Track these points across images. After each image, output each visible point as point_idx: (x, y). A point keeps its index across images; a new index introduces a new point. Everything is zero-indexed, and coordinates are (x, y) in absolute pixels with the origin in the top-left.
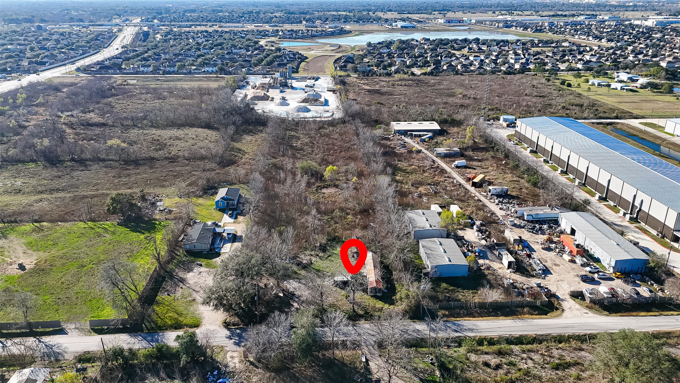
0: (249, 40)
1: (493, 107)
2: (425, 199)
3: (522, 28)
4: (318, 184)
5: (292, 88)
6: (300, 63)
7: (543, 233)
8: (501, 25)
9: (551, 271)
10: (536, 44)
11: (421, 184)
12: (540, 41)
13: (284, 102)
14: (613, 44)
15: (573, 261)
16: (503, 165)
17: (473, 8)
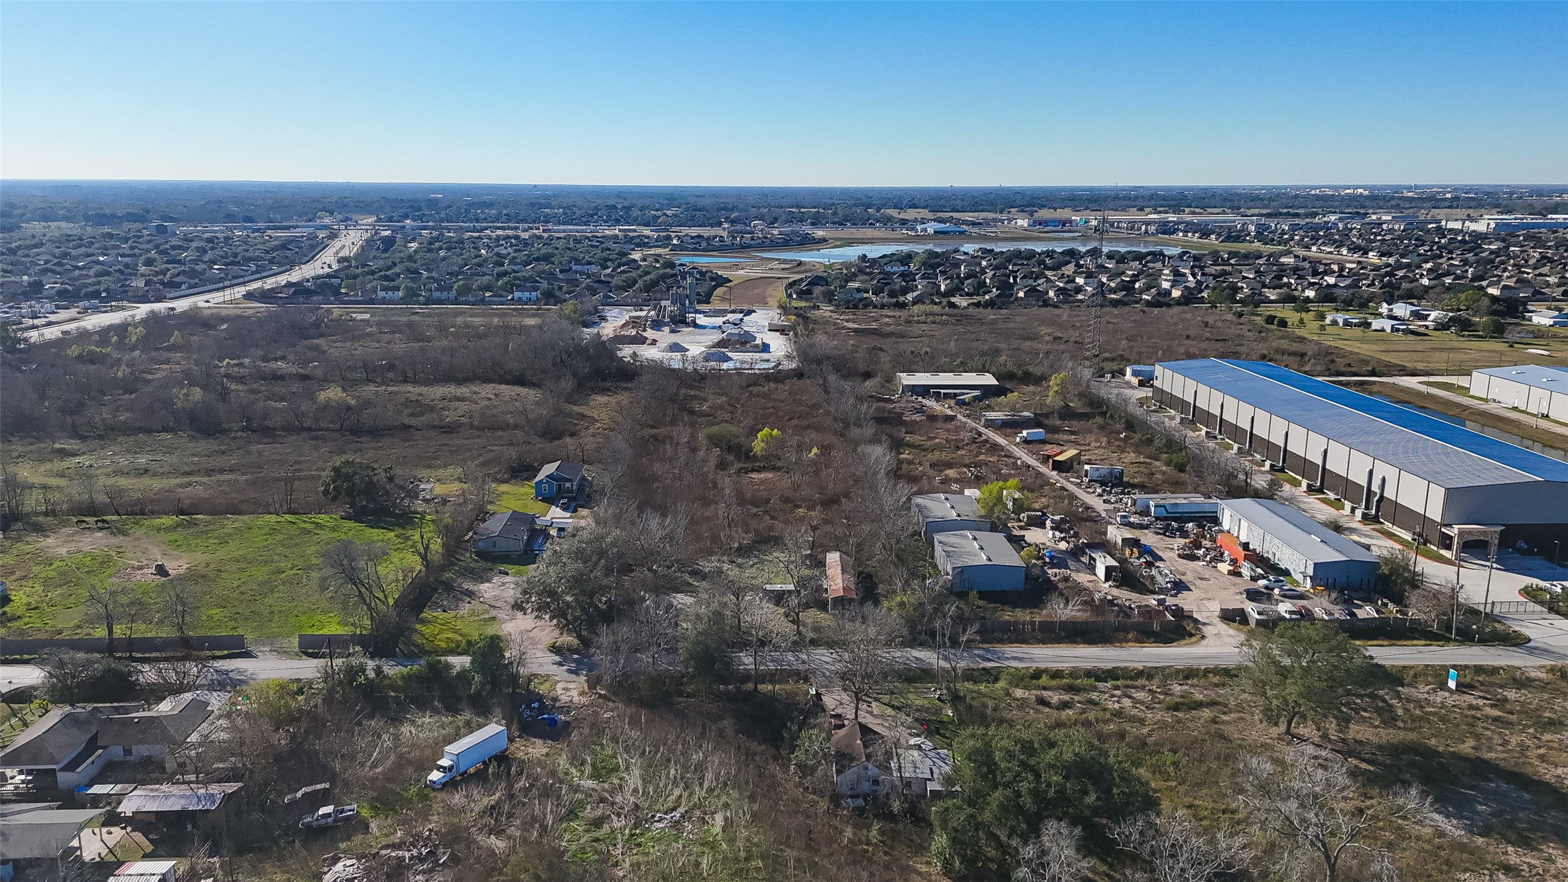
0: (609, 250)
1: (1114, 355)
2: (955, 487)
3: (1197, 235)
4: (741, 465)
5: (695, 325)
6: (715, 287)
7: (1184, 534)
8: (1152, 229)
9: (1191, 587)
10: (1223, 259)
11: (950, 465)
12: (1232, 254)
14: (1391, 260)
15: (1236, 573)
16: (1121, 440)
17: (1095, 201)
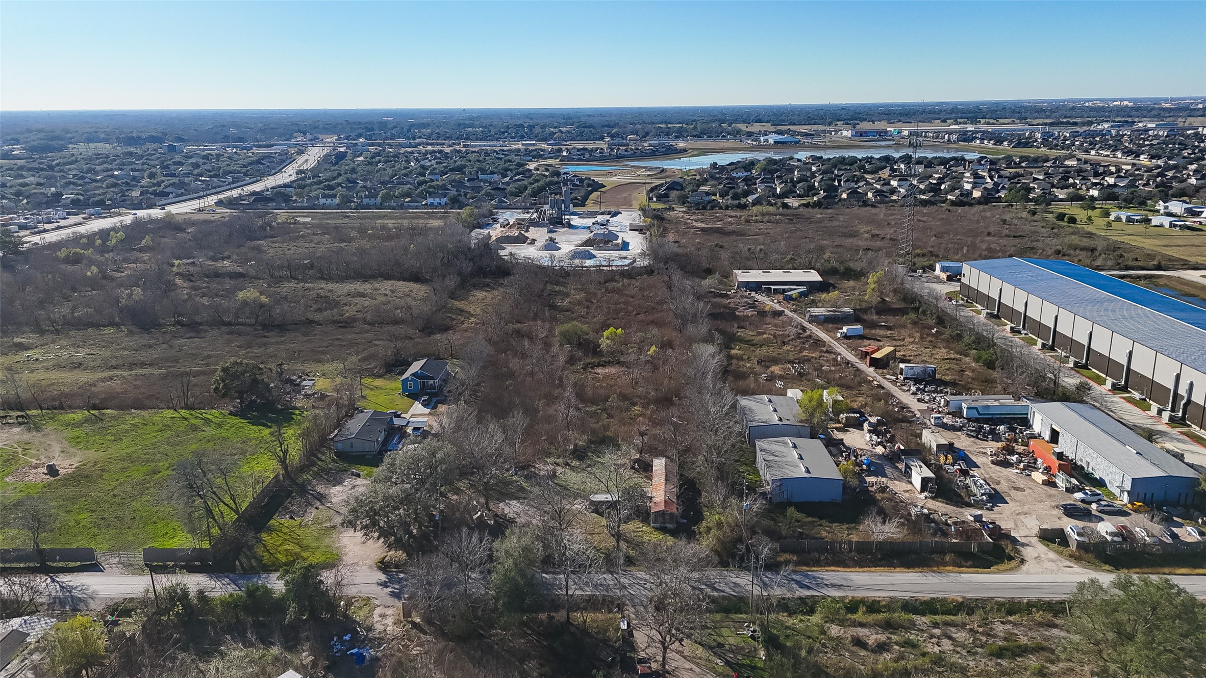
0: (510, 161)
1: (924, 251)
2: (779, 384)
3: (992, 142)
4: (588, 360)
5: (570, 226)
6: (591, 192)
7: (997, 438)
8: (954, 137)
9: (1007, 499)
10: (1015, 163)
11: (775, 361)
12: (1023, 158)
13: (552, 245)
14: (1160, 162)
15: (1051, 484)
16: (933, 335)
17: (906, 115)
